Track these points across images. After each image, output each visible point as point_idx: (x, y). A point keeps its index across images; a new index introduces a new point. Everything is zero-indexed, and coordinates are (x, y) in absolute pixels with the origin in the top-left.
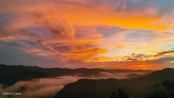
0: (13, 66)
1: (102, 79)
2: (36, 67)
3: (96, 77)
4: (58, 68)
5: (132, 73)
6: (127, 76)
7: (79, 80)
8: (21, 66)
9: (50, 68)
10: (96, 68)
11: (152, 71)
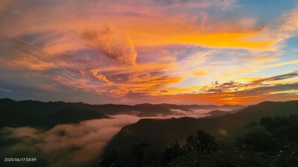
0: (50, 102)
1: (173, 119)
2: (81, 103)
3: (164, 116)
4: (111, 105)
5: (215, 110)
6: (208, 113)
7: (141, 120)
8: (61, 103)
9: (100, 105)
10: (165, 103)
11: (244, 106)
